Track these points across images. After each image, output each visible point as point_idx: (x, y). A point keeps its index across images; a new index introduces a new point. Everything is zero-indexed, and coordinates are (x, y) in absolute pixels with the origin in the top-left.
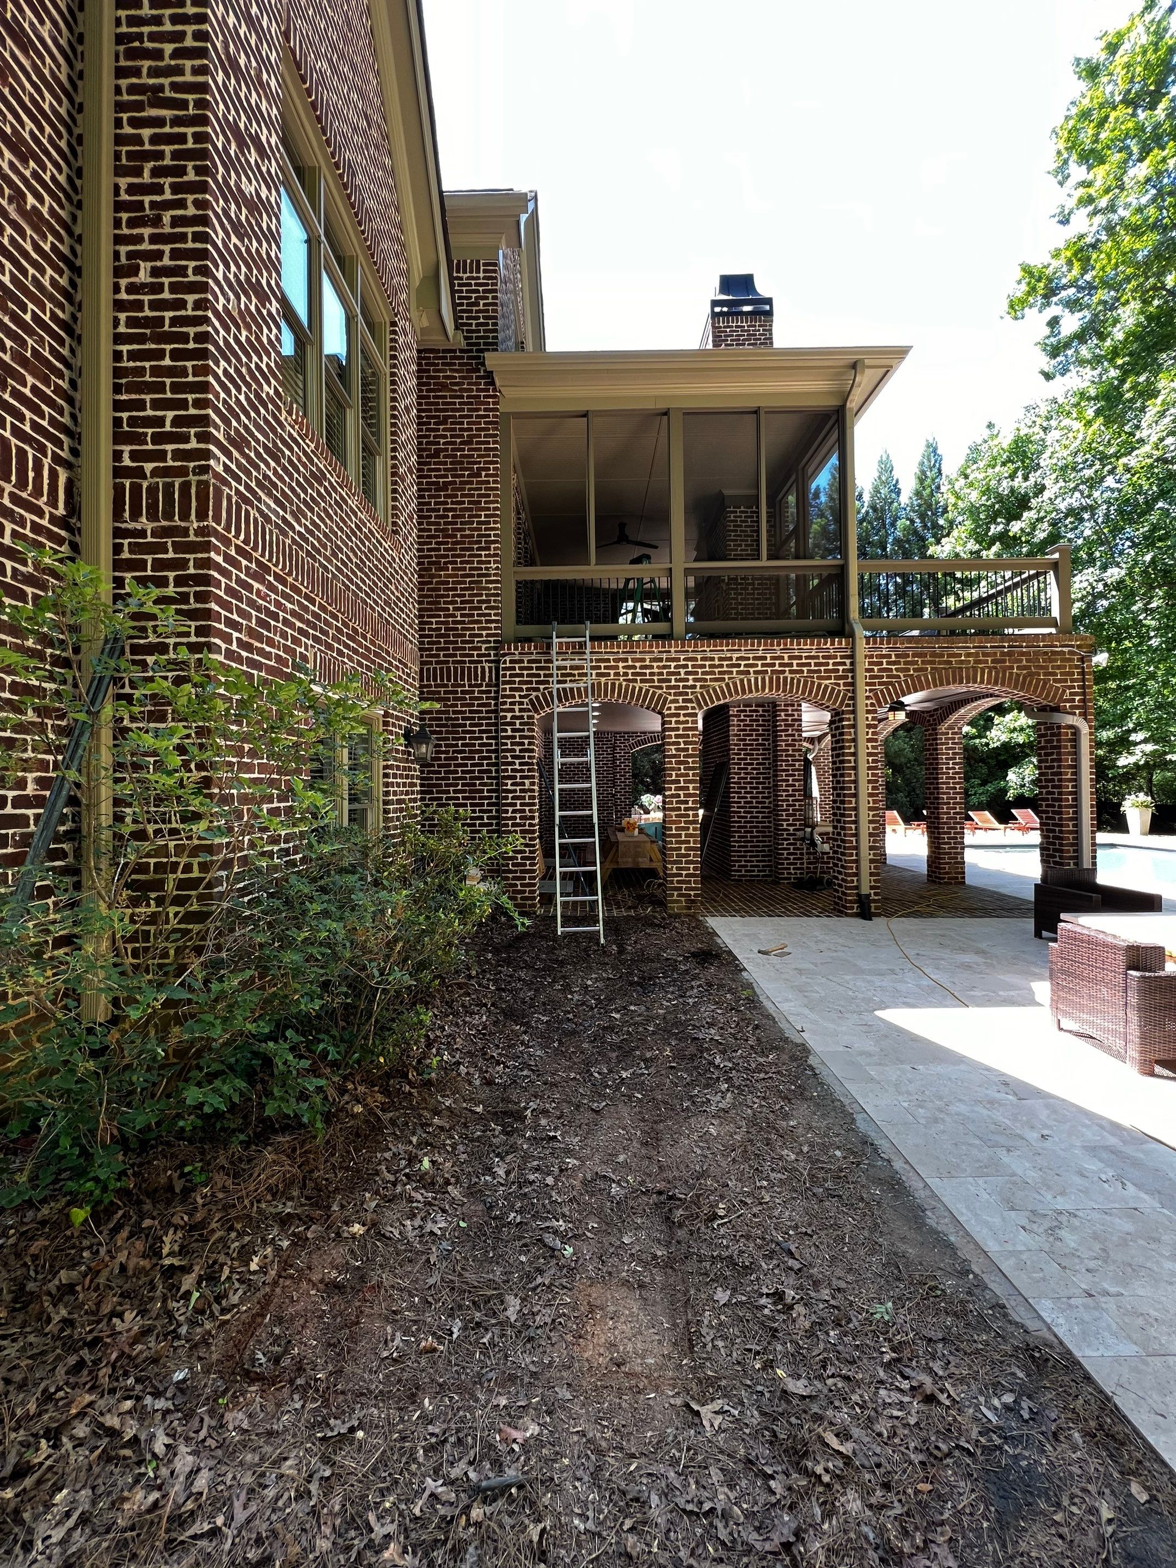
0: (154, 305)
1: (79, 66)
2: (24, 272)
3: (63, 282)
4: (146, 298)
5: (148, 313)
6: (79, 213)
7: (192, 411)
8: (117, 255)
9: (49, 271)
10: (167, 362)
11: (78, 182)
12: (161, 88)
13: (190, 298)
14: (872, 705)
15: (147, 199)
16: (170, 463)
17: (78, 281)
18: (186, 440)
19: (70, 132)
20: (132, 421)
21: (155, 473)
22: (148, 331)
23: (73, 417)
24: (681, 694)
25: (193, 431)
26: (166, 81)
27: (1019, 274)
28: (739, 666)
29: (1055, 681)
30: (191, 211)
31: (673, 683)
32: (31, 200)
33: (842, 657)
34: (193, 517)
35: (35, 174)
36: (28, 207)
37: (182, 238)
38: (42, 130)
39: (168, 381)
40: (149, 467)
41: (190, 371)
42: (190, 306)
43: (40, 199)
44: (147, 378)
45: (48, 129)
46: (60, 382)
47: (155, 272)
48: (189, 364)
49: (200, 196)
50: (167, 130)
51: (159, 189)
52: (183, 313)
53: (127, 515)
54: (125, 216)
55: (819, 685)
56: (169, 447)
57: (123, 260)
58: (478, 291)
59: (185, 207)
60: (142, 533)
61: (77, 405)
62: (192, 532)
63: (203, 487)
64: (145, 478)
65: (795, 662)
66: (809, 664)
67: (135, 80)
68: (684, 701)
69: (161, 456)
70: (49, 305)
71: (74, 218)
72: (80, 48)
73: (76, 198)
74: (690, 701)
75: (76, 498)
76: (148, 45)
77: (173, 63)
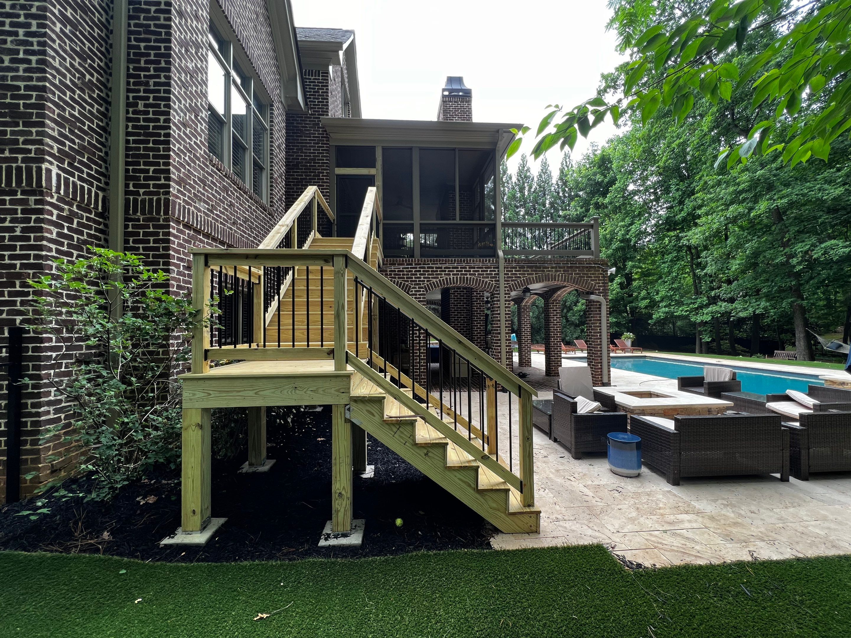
0: (145, 120)
1: (111, 13)
2: (84, 108)
3: (102, 109)
4: (141, 117)
5: (142, 123)
6: (110, 78)
7: (162, 167)
8: (128, 98)
9: (96, 106)
10: (151, 145)
11: (110, 65)
12: (149, 26)
13: (162, 118)
14: (508, 290)
15: (142, 74)
16: (152, 189)
17: (110, 108)
18: (160, 179)
19: (106, 43)
20: (134, 171)
21: (145, 193)
22: (142, 131)
23: (107, 168)
24: (417, 284)
25: (162, 176)
26: (152, 23)
27: (600, 78)
28: (445, 271)
29: (591, 280)
30: (163, 80)
31: (414, 279)
32: (88, 77)
33: (494, 268)
34: (162, 213)
35: (90, 65)
36: (87, 80)
37: (159, 91)
38: (93, 45)
39: (151, 154)
40: (142, 191)
41: (162, 149)
42: (162, 121)
43: (92, 75)
44: (142, 152)
45: (96, 44)
46: (100, 154)
47: (146, 106)
48: (161, 147)
49: (167, 74)
50: (152, 44)
51: (148, 70)
52: (158, 124)
53: (131, 212)
54: (132, 80)
55: (483, 281)
56: (151, 183)
57: (131, 99)
58: (319, 86)
59: (160, 78)
60: (139, 220)
61: (108, 162)
62: (161, 220)
63: (167, 201)
64: (140, 195)
65: (472, 270)
66: (479, 271)
67: (137, 21)
68: (419, 288)
69: (148, 186)
70: (96, 121)
71: (108, 80)
72: (111, 6)
73: (109, 71)
74: (422, 288)
75: (107, 204)
76: (143, 6)
77: (155, 15)
